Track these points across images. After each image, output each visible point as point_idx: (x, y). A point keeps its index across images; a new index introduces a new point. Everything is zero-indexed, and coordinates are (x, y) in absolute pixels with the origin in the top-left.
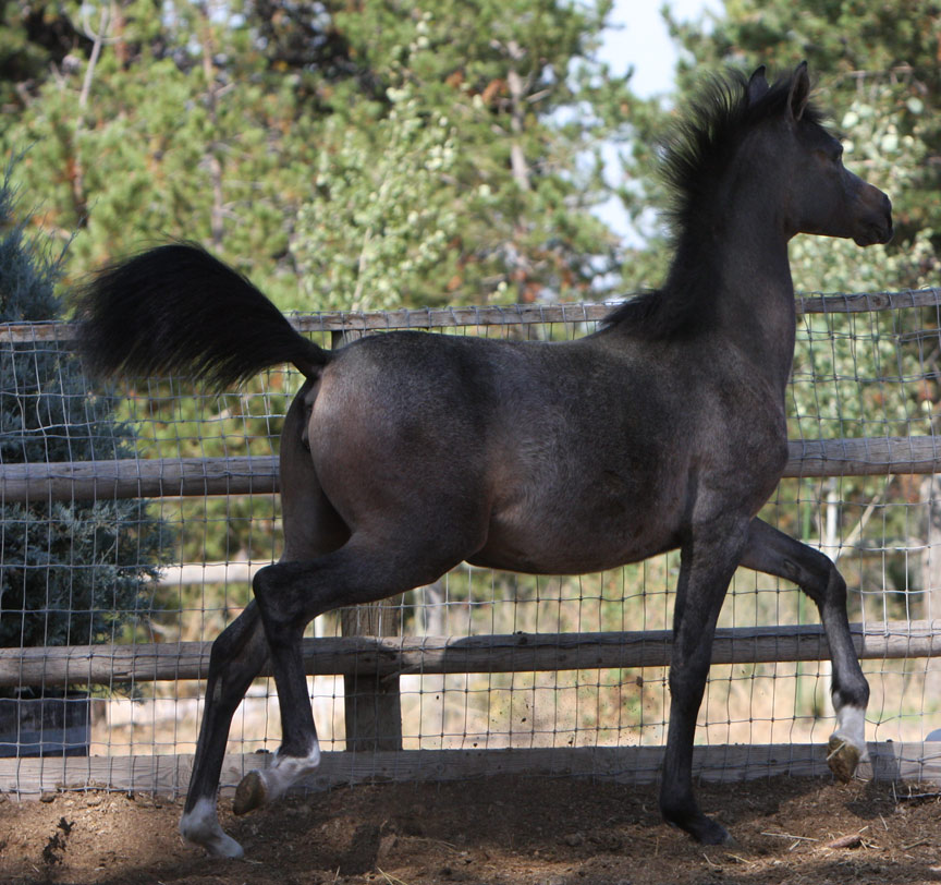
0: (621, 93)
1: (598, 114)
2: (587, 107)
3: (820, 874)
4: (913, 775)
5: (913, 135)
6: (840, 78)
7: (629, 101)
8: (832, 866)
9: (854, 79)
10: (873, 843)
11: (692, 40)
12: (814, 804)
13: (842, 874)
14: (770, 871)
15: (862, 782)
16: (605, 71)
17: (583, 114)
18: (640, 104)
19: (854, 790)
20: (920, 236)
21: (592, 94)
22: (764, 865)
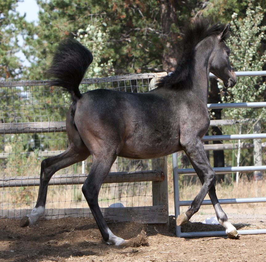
0: (22, 21)
1: (16, 27)
2: (13, 25)
3: (79, 245)
4: (106, 217)
5: (106, 32)
6: (86, 16)
7: (25, 23)
8: (82, 243)
9: (90, 16)
10: (94, 236)
11: (43, 5)
12: (77, 225)
13: (85, 246)
14: (64, 245)
15: (91, 219)
16: (18, 14)
17: (12, 27)
18: (28, 24)
19: (89, 221)
20: (109, 61)
21: (15, 21)
22: (63, 243)
